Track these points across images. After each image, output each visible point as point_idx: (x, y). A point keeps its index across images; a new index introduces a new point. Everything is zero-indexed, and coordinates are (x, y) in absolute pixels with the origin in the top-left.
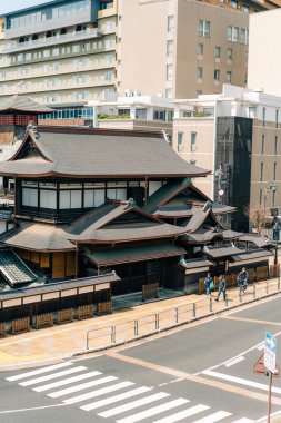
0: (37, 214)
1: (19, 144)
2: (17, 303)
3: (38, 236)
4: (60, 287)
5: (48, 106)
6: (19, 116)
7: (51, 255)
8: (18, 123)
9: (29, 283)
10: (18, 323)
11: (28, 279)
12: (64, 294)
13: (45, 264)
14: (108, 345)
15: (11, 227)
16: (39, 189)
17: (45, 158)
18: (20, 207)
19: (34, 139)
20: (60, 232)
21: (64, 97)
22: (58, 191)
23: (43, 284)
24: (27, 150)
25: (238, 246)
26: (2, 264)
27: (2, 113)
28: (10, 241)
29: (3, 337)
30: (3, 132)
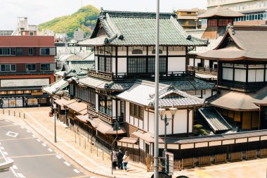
0: (232, 85)
1: (220, 39)
2: (219, 143)
3: (233, 100)
4: (248, 135)
6: (220, 20)
7: (242, 113)
8: (220, 25)
9: (226, 131)
10: (218, 157)
11: (226, 128)
12: (250, 140)
13: (237, 119)
15: (214, 93)
16: (234, 68)
17: (239, 48)
18: (221, 81)
19: (232, 35)
20: (248, 98)
21: (251, 6)
22: (247, 69)
23: (236, 132)
24: (227, 43)
26: (208, 117)
27: (209, 19)
28: (215, 103)
29: (209, 165)
30: (210, 31)
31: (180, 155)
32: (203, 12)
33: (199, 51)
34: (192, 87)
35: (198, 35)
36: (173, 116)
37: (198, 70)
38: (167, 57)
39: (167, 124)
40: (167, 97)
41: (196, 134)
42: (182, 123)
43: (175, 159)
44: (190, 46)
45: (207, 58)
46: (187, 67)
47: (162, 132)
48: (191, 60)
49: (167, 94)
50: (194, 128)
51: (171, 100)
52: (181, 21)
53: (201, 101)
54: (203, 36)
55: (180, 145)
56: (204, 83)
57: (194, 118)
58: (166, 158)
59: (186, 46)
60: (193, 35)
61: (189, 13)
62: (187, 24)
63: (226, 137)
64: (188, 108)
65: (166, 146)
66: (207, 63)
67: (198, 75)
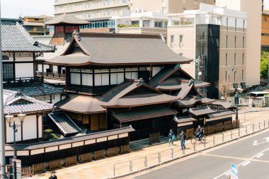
0: (81, 90)
1: (67, 45)
2: (69, 146)
3: (81, 103)
4: (96, 136)
5: (86, 20)
6: (67, 27)
7: (90, 115)
8: (67, 31)
9: (76, 133)
10: (69, 159)
11: (75, 131)
12: (99, 141)
13: (86, 122)
14: (128, 173)
15: (63, 98)
16: (81, 73)
17: (85, 53)
18: (69, 85)
19: (78, 42)
20: (95, 101)
22: (93, 74)
23: (85, 134)
24: (73, 49)
25: (212, 108)
26: (58, 122)
27: (56, 25)
28: (64, 107)
29: (60, 168)
30: (58, 37)
31: (28, 162)
32: (51, 18)
33: (47, 57)
34: (40, 92)
35: (45, 41)
36: (22, 122)
37: (47, 75)
38: (14, 63)
39: (15, 131)
40: (15, 103)
41: (46, 138)
42: (31, 129)
43: (23, 165)
44: (37, 52)
45: (55, 64)
46: (35, 73)
47: (10, 139)
48: (40, 66)
49: (14, 100)
50: (44, 133)
51: (19, 106)
52: (28, 27)
53: (50, 106)
54: (51, 42)
55: (30, 151)
56: (53, 88)
57: (44, 123)
58: (13, 165)
59: (34, 52)
60: (40, 41)
61: (37, 19)
62: (35, 30)
63: (75, 140)
64: (37, 114)
65: (16, 153)
66: (55, 69)
67: (46, 80)
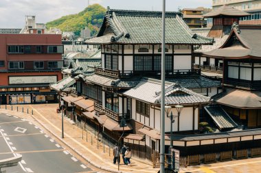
0: (238, 84)
1: (226, 37)
2: (224, 141)
3: (239, 98)
4: (253, 133)
5: (245, 11)
6: (226, 19)
7: (247, 111)
8: (226, 23)
9: (232, 128)
10: (225, 154)
11: (231, 126)
12: (256, 138)
13: (243, 117)
15: (220, 91)
16: (239, 67)
17: (244, 46)
18: (226, 78)
19: (237, 34)
20: (254, 96)
21: (256, 5)
22: (253, 68)
24: (232, 41)
26: (213, 115)
27: (215, 18)
28: (220, 101)
29: (215, 162)
30: (216, 29)
31: (186, 152)
32: (209, 11)
33: (205, 50)
34: (197, 85)
35: (203, 34)
36: (179, 113)
37: (204, 68)
38: (173, 55)
39: (173, 122)
40: (173, 95)
41: (202, 131)
42: (188, 120)
43: (181, 155)
44: (195, 44)
45: (213, 57)
46: (192, 66)
47: (168, 129)
48: (197, 59)
49: (172, 91)
50: (200, 126)
51: (177, 97)
52: (187, 20)
53: (206, 99)
54: (209, 35)
55: (186, 142)
56: (210, 81)
57: (200, 115)
58: (172, 154)
59: (192, 45)
60: (198, 34)
61: (194, 12)
62: (192, 23)
63: (231, 135)
64: (194, 106)
65: (172, 143)
66: (212, 62)
67: (203, 73)
